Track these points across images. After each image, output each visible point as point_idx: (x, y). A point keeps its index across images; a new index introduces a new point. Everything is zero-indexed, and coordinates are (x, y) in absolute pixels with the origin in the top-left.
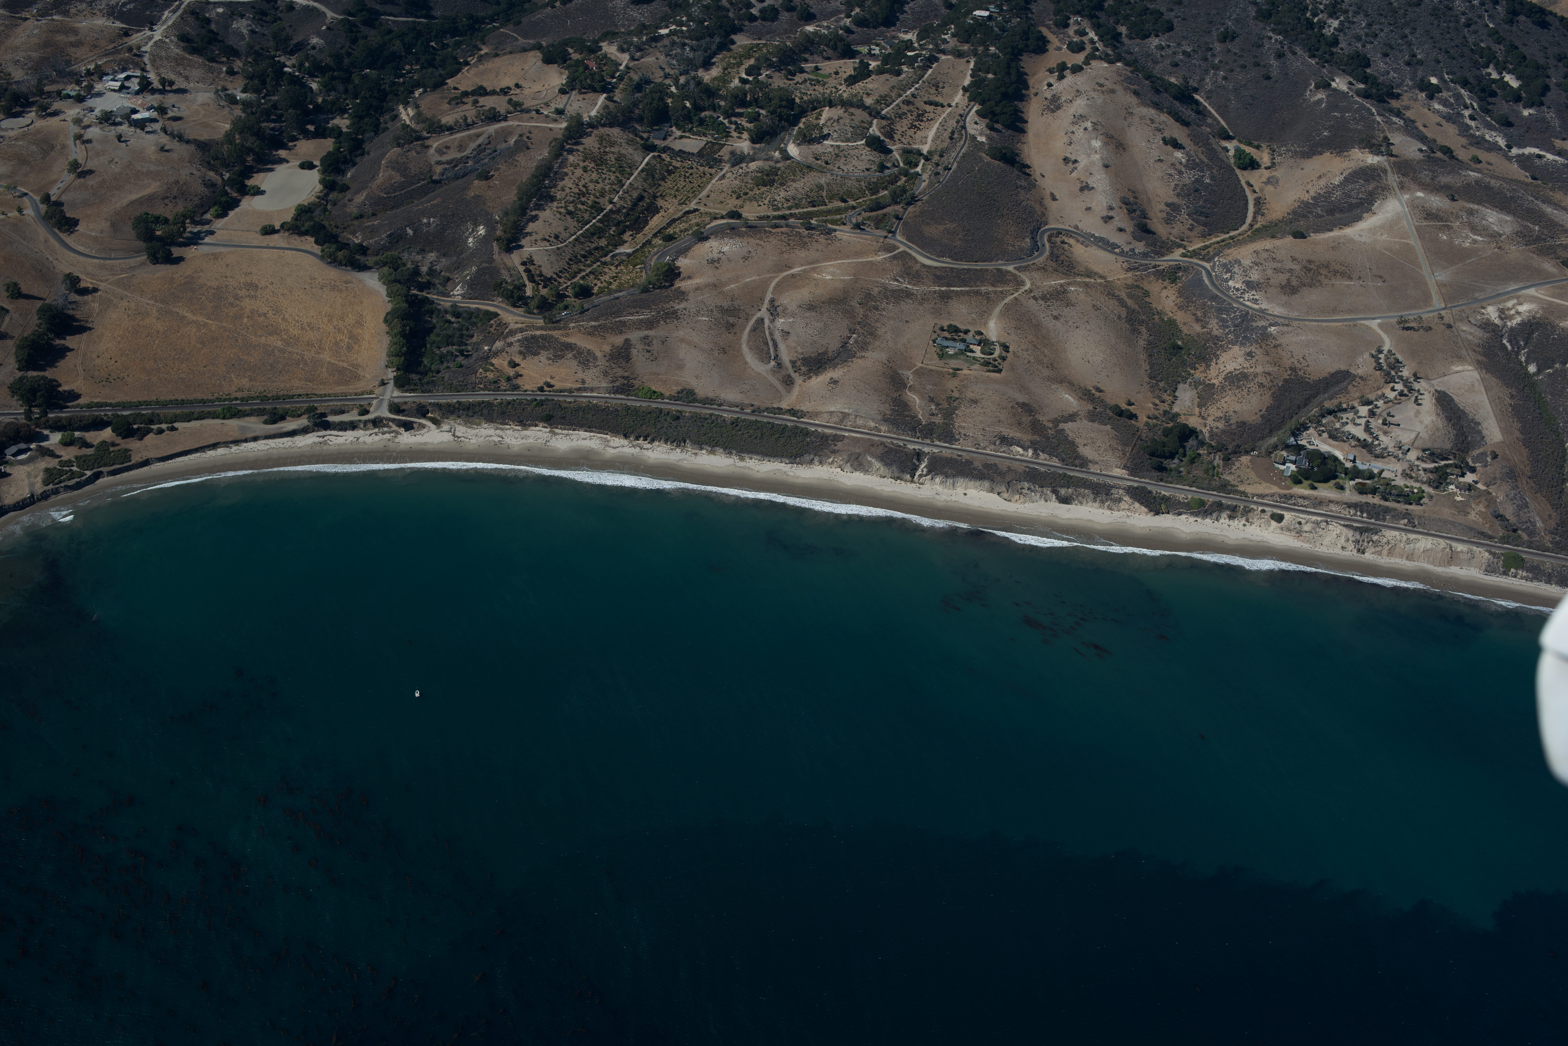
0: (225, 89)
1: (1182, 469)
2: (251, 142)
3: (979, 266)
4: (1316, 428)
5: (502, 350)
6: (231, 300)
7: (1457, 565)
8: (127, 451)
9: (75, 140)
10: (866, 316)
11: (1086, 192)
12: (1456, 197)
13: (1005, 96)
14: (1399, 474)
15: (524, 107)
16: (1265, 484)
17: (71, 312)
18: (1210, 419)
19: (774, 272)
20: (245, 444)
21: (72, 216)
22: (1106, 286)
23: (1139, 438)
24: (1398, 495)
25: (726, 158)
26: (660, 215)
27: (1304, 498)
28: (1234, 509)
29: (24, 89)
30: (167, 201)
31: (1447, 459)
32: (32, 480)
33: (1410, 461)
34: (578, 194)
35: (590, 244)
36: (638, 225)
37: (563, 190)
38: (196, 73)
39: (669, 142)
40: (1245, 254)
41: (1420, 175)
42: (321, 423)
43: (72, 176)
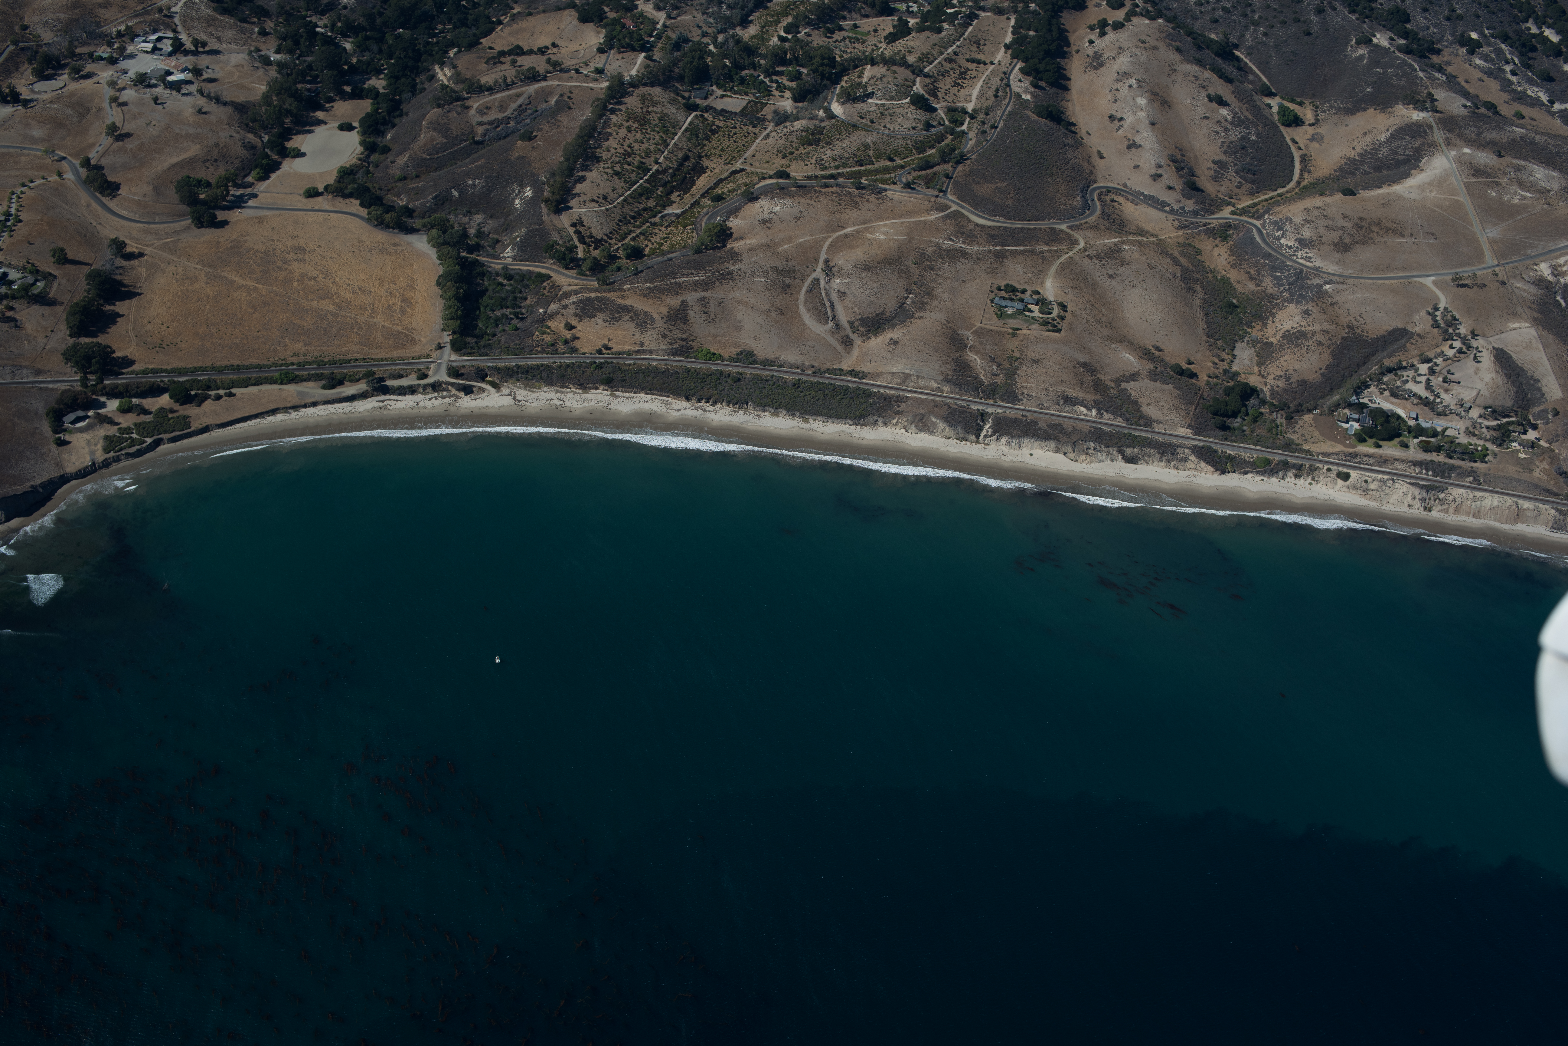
0: (258, 50)
1: (1245, 428)
2: (290, 104)
3: (1032, 225)
4: (1377, 386)
5: (558, 313)
6: (280, 263)
7: (1523, 523)
8: (186, 417)
9: (111, 103)
10: (921, 276)
11: (1133, 149)
12: (1503, 153)
13: (1048, 53)
14: (1462, 432)
15: (563, 66)
16: (1329, 443)
17: (118, 277)
18: (1271, 377)
19: (827, 232)
20: (304, 410)
21: (113, 180)
22: (1158, 245)
23: (1201, 397)
24: (1463, 453)
25: (769, 117)
26: (706, 175)
27: (1368, 456)
28: (1299, 468)
29: (55, 51)
30: (208, 164)
31: (1508, 416)
32: (93, 447)
33: (1472, 418)
34: (624, 154)
35: (638, 205)
36: (685, 185)
37: (609, 151)
38: (228, 34)
39: (710, 101)
40: (1296, 211)
41: (1465, 131)
42: (380, 388)
43: (110, 140)
